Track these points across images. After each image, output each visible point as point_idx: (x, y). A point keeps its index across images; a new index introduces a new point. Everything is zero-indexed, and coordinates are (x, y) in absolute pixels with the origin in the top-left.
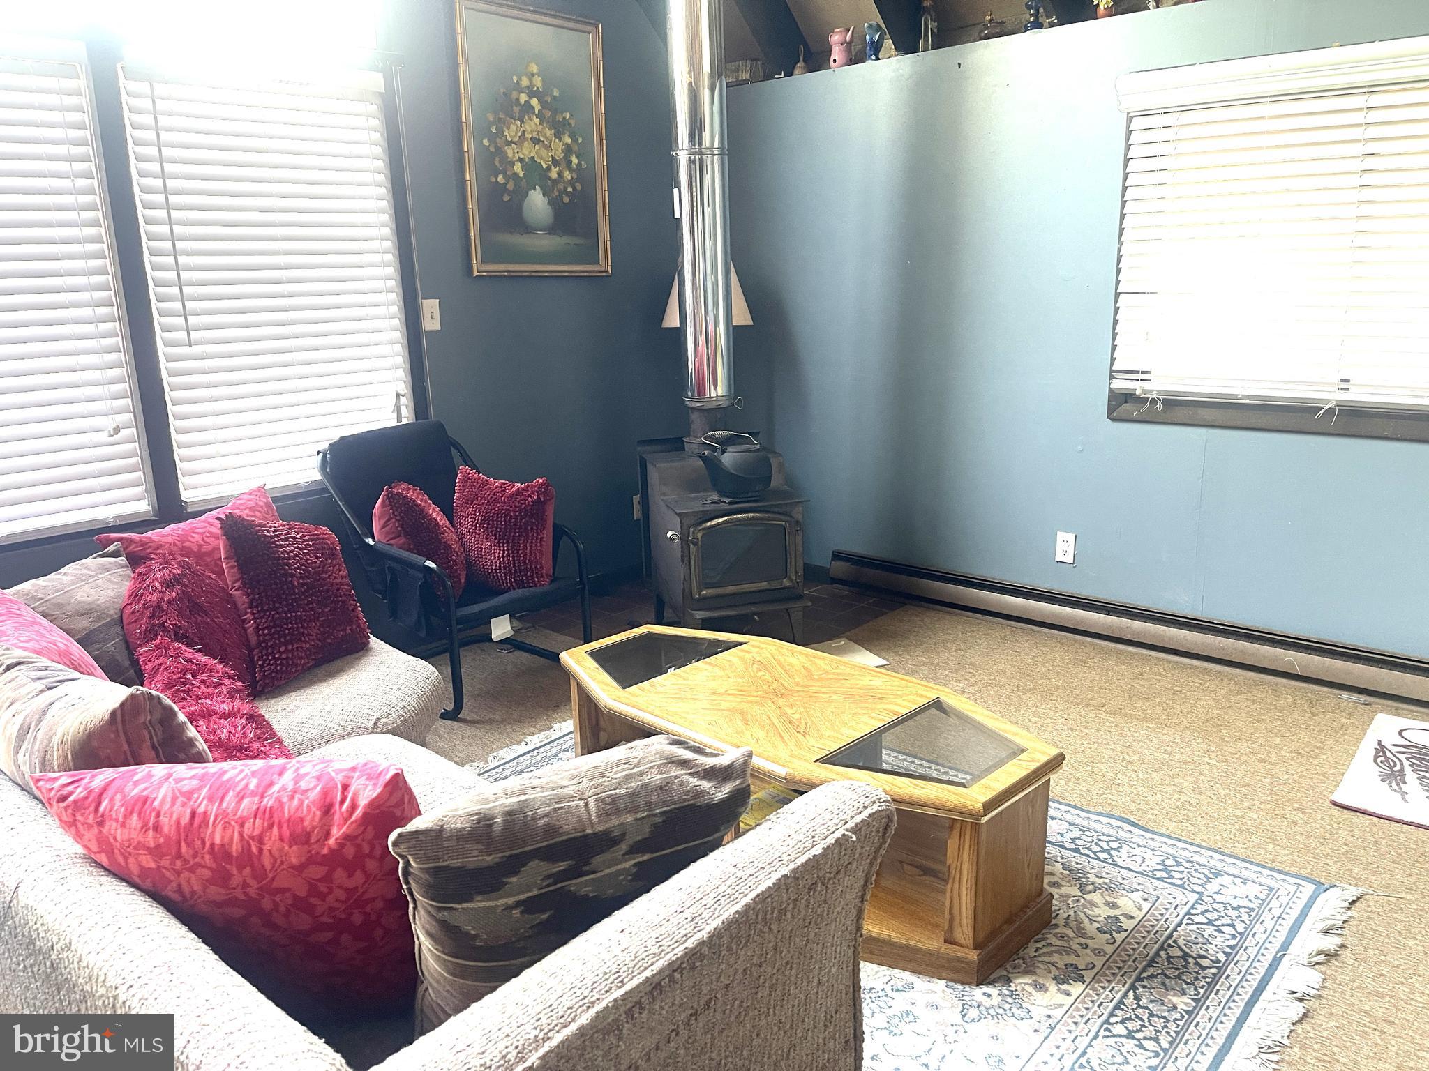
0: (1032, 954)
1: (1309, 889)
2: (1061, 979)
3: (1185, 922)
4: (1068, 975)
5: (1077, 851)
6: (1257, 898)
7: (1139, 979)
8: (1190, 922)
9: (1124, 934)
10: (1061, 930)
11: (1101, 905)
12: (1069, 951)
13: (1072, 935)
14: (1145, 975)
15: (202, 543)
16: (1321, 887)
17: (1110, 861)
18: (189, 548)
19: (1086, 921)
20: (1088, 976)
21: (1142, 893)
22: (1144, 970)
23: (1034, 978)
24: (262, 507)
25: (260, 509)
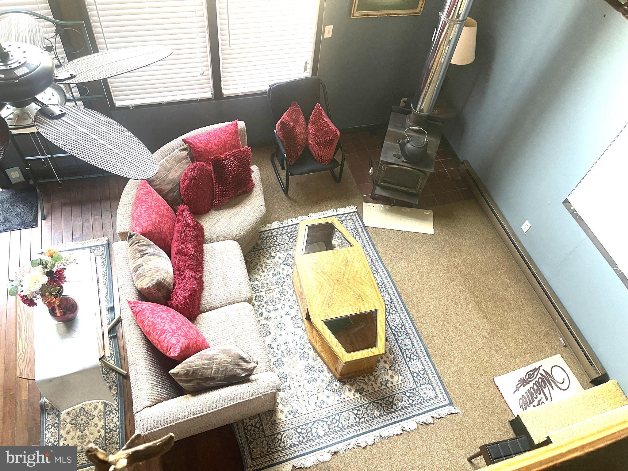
0: (358, 380)
1: (448, 402)
2: (357, 391)
3: (404, 393)
4: (360, 391)
5: (403, 353)
6: (430, 397)
7: (374, 402)
8: (405, 394)
9: (385, 387)
10: (371, 377)
11: (389, 375)
12: (367, 384)
13: (373, 380)
14: (376, 401)
15: (211, 147)
16: (451, 404)
17: (407, 362)
18: (207, 149)
19: (381, 377)
20: (364, 393)
21: (403, 378)
22: (378, 400)
23: (351, 387)
24: (233, 133)
25: (232, 134)
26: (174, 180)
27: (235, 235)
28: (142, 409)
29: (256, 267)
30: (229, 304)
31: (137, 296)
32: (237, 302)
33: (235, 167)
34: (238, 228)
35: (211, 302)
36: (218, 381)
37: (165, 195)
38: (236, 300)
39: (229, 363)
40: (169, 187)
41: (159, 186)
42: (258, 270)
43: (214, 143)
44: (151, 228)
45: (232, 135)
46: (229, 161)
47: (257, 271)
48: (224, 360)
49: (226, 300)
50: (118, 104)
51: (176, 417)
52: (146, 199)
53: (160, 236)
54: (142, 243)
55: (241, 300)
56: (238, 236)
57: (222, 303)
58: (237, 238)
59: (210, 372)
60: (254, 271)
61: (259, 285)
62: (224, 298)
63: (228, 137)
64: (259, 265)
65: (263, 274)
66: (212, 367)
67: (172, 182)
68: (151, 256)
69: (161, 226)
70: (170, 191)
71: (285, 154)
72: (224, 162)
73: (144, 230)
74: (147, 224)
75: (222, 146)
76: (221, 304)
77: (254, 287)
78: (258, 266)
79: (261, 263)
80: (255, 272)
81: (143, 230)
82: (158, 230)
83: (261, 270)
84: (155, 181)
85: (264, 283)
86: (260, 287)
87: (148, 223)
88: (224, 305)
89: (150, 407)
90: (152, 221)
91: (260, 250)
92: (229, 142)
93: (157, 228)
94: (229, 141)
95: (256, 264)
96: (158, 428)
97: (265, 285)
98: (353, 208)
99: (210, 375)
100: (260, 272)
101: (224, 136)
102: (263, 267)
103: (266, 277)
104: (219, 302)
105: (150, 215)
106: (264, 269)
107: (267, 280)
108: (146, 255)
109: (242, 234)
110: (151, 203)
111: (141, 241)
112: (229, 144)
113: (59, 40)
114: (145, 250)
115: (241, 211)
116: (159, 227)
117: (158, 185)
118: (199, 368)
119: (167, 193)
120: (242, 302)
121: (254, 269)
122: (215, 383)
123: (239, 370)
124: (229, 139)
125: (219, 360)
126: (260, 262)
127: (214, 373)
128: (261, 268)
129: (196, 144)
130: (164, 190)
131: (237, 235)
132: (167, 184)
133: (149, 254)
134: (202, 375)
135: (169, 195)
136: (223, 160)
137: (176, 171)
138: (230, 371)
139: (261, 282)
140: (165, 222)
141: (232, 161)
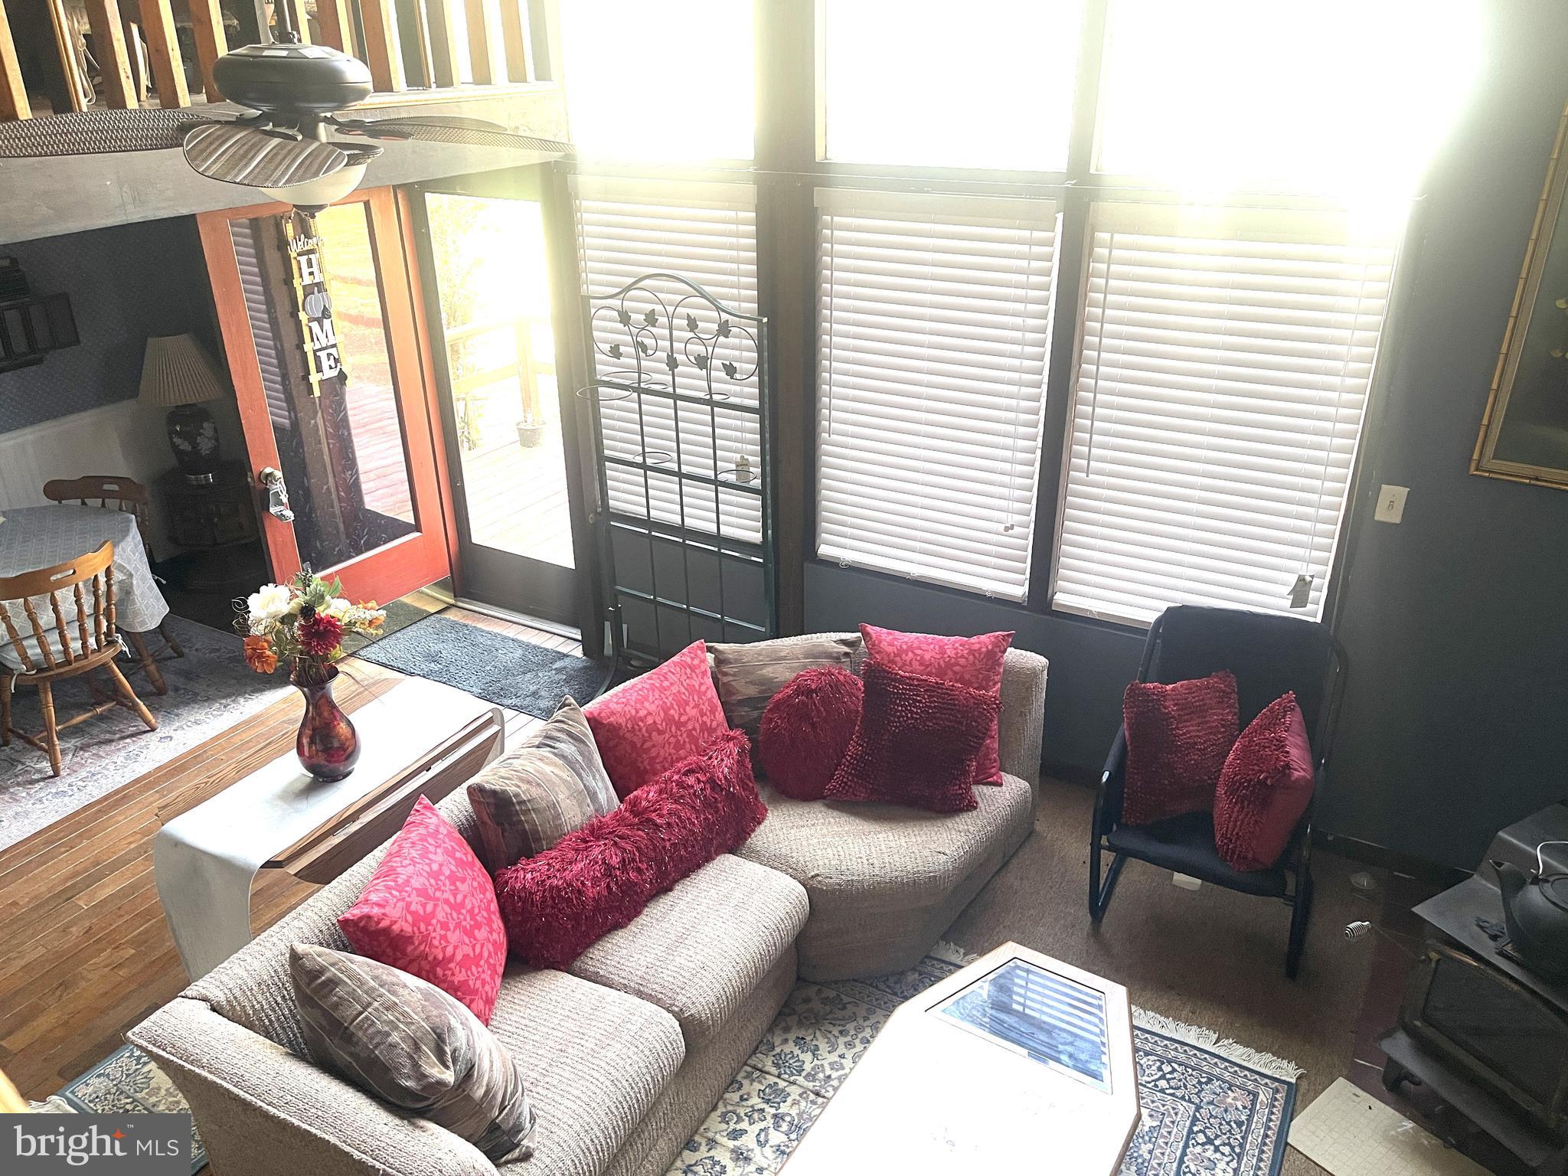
24: (980, 654)
25: (977, 655)
26: (772, 683)
27: (813, 874)
28: (196, 998)
29: (842, 1022)
30: (640, 994)
31: (467, 820)
32: (658, 1002)
33: (917, 713)
34: (833, 863)
35: (608, 962)
36: (351, 1055)
37: (733, 705)
38: (660, 996)
39: (407, 1024)
40: (752, 691)
41: (731, 678)
42: (841, 1032)
43: (922, 658)
44: (622, 721)
45: (975, 657)
46: (910, 690)
47: (837, 1034)
48: (406, 1009)
49: (639, 981)
50: (824, 550)
51: (208, 1057)
52: (670, 674)
53: (634, 755)
54: (565, 727)
55: (672, 1005)
56: (820, 882)
57: (626, 982)
58: (814, 883)
59: (355, 1013)
60: (831, 1028)
61: (808, 1067)
62: (639, 973)
63: (962, 656)
64: (854, 1024)
65: (841, 1049)
66: (370, 1004)
67: (762, 684)
68: (555, 754)
69: (650, 737)
70: (749, 701)
71: (1107, 774)
72: (895, 687)
73: (603, 715)
74: (619, 710)
75: (934, 671)
76: (621, 980)
77: (791, 1062)
78: (851, 1027)
79: (866, 1024)
80: (830, 1032)
81: (599, 714)
82: (635, 739)
83: (849, 1038)
84: (731, 663)
85: (823, 1071)
86: (804, 1074)
87: (626, 708)
88: (625, 988)
89: (214, 1009)
90: (637, 712)
91: (895, 994)
92: (956, 668)
93: (638, 733)
94: (960, 665)
95: (850, 1018)
96: (164, 1050)
97: (821, 1075)
98: (1289, 1072)
99: (349, 1021)
100: (842, 1040)
101: (954, 652)
102: (860, 1036)
103: (843, 1061)
104: (624, 974)
105: (647, 700)
106: (857, 1042)
107: (837, 1070)
108: (549, 749)
109: (831, 881)
110: (672, 684)
111: (570, 723)
112: (955, 673)
113: (754, 382)
114: (559, 741)
115: (879, 836)
116: (646, 735)
117: (732, 675)
118: (346, 983)
119: (741, 703)
120: (669, 1011)
121: (834, 1025)
122: (343, 1056)
123: (407, 1062)
124: (962, 661)
125: (397, 1001)
126: (866, 1019)
127: (360, 1027)
128: (852, 1032)
129: (880, 642)
130: (738, 692)
131: (818, 875)
132: (751, 682)
133: (555, 751)
134: (336, 1006)
135: (740, 709)
136: (895, 680)
137: (790, 668)
138: (390, 1045)
139: (819, 1063)
140: (672, 740)
141: (917, 695)
